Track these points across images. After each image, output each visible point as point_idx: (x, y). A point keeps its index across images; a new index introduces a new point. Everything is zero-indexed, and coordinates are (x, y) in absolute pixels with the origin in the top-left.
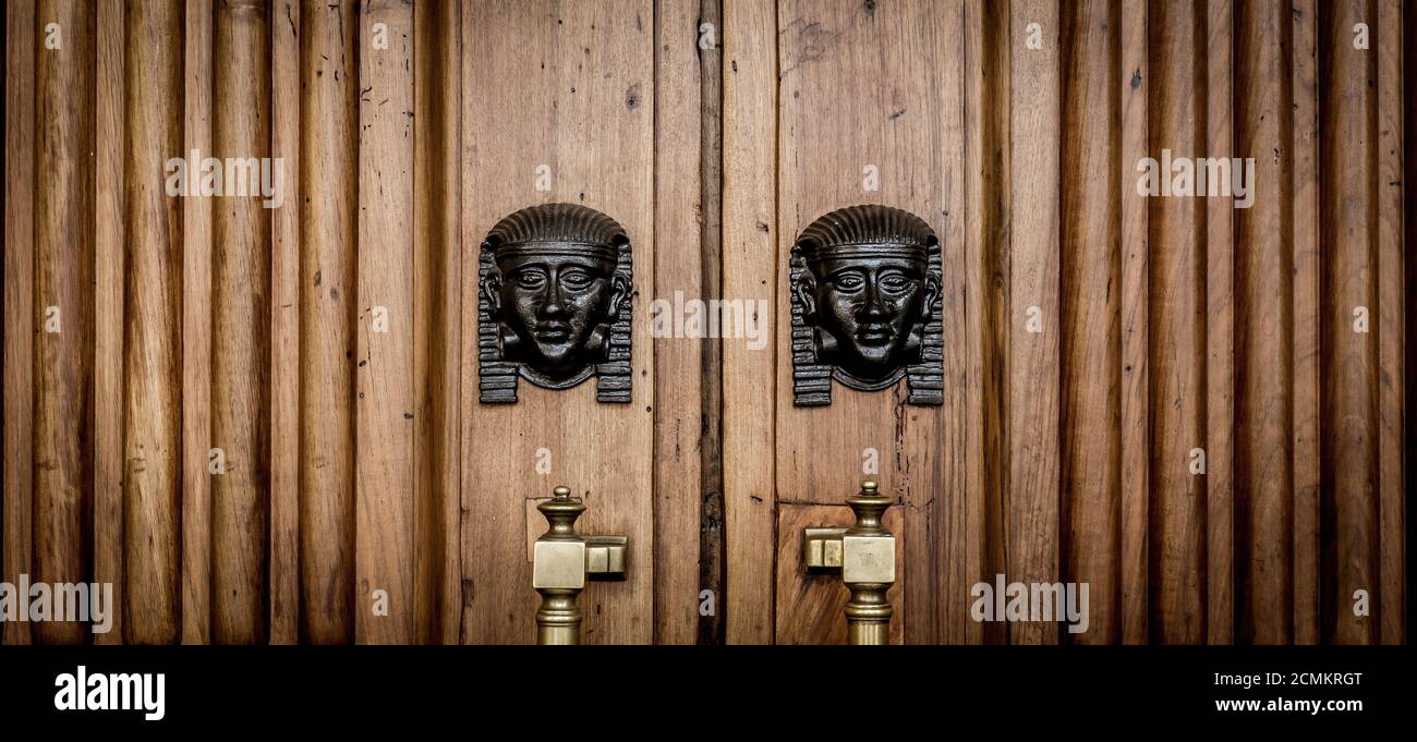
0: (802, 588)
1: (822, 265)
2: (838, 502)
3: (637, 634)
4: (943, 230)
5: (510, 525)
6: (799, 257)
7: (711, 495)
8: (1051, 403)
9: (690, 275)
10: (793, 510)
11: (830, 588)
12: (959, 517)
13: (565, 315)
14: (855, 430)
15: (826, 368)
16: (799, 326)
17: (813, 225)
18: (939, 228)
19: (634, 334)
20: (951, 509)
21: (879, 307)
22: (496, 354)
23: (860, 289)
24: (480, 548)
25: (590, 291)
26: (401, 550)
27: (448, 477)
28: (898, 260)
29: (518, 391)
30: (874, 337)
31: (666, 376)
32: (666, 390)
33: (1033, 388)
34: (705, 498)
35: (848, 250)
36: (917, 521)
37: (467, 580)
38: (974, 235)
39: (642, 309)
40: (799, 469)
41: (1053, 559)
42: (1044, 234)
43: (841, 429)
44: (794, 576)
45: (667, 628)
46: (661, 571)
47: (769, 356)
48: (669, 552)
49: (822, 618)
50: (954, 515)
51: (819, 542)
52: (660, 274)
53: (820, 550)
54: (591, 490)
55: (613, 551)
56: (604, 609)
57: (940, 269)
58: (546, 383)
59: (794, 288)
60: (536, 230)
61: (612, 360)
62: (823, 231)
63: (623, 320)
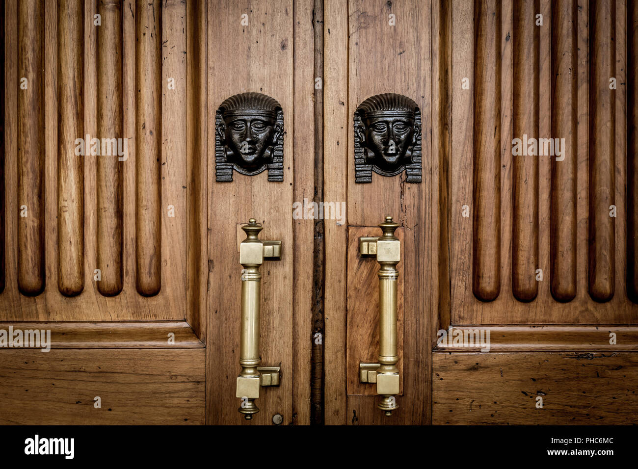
0: (359, 264)
2: (375, 226)
3: (286, 284)
5: (229, 236)
6: (357, 117)
7: (318, 222)
8: (469, 182)
9: (309, 124)
10: (355, 229)
11: (371, 264)
12: (429, 232)
13: (254, 142)
14: (382, 194)
16: (358, 147)
17: (364, 102)
19: (284, 151)
20: (425, 229)
21: (393, 139)
22: (223, 160)
23: (385, 131)
24: (216, 246)
25: (265, 132)
26: (181, 247)
27: (202, 215)
28: (402, 118)
31: (299, 169)
32: (299, 176)
33: (462, 175)
34: (316, 224)
35: (379, 114)
36: (410, 234)
37: (210, 260)
38: (435, 107)
39: (288, 140)
40: (358, 211)
41: (470, 250)
42: (467, 106)
43: (377, 193)
44: (355, 258)
45: (299, 281)
46: (297, 256)
47: (345, 161)
48: (300, 248)
49: (368, 277)
50: (427, 231)
51: (366, 243)
52: (296, 124)
53: (367, 247)
54: (266, 220)
55: (275, 247)
56: (272, 273)
57: (420, 122)
58: (246, 173)
59: (356, 130)
60: (241, 104)
61: (275, 163)
62: (368, 105)
63: (279, 145)
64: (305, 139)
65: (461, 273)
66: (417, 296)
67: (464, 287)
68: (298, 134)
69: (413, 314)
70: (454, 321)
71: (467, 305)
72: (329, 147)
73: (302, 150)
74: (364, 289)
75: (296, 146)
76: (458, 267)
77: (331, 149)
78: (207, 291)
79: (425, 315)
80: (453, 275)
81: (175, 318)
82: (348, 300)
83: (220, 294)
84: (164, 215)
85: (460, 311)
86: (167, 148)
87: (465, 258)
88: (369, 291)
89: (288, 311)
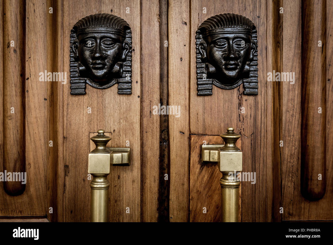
0: (200, 169)
1: (209, 37)
2: (216, 134)
3: (134, 187)
4: (258, 24)
5: (83, 143)
6: (199, 35)
7: (164, 130)
8: (298, 93)
9: (155, 43)
10: (197, 137)
11: (212, 169)
12: (264, 140)
13: (103, 58)
14: (222, 105)
15: (210, 80)
16: (199, 63)
17: (205, 21)
18: (256, 22)
19: (133, 66)
20: (261, 137)
21: (234, 54)
22: (77, 75)
23: (225, 47)
24: (72, 153)
25: (114, 48)
26: (43, 152)
27: (59, 124)
28: (241, 34)
29: (86, 90)
30: (231, 67)
31: (146, 83)
32: (146, 89)
33: (291, 88)
34: (161, 131)
35: (220, 31)
36: (247, 142)
37: (66, 165)
38: (269, 26)
39: (136, 56)
40: (199, 121)
41: (298, 155)
42: (296, 27)
43: (217, 105)
44: (197, 164)
45: (146, 184)
46: (144, 161)
47: (187, 75)
48: (147, 154)
49: (209, 181)
50: (262, 140)
51: (208, 151)
52: (143, 42)
53: (208, 154)
54: (116, 129)
55: (124, 155)
56: (121, 177)
57: (256, 40)
58: (97, 86)
59: (197, 47)
60: (91, 23)
61: (124, 77)
62: (209, 24)
63: (128, 61)
64: (151, 56)
65: (291, 175)
66: (253, 198)
67: (293, 187)
68: (145, 52)
69: (250, 214)
70: (284, 217)
71: (296, 203)
72: (173, 64)
73: (149, 66)
74: (205, 192)
75: (143, 62)
76: (288, 169)
77: (175, 65)
78: (64, 193)
79: (261, 215)
80: (284, 176)
81: (38, 214)
82: (191, 201)
83: (75, 196)
84: (28, 124)
85: (289, 209)
86: (31, 65)
87: (294, 162)
88: (210, 193)
89: (136, 212)
